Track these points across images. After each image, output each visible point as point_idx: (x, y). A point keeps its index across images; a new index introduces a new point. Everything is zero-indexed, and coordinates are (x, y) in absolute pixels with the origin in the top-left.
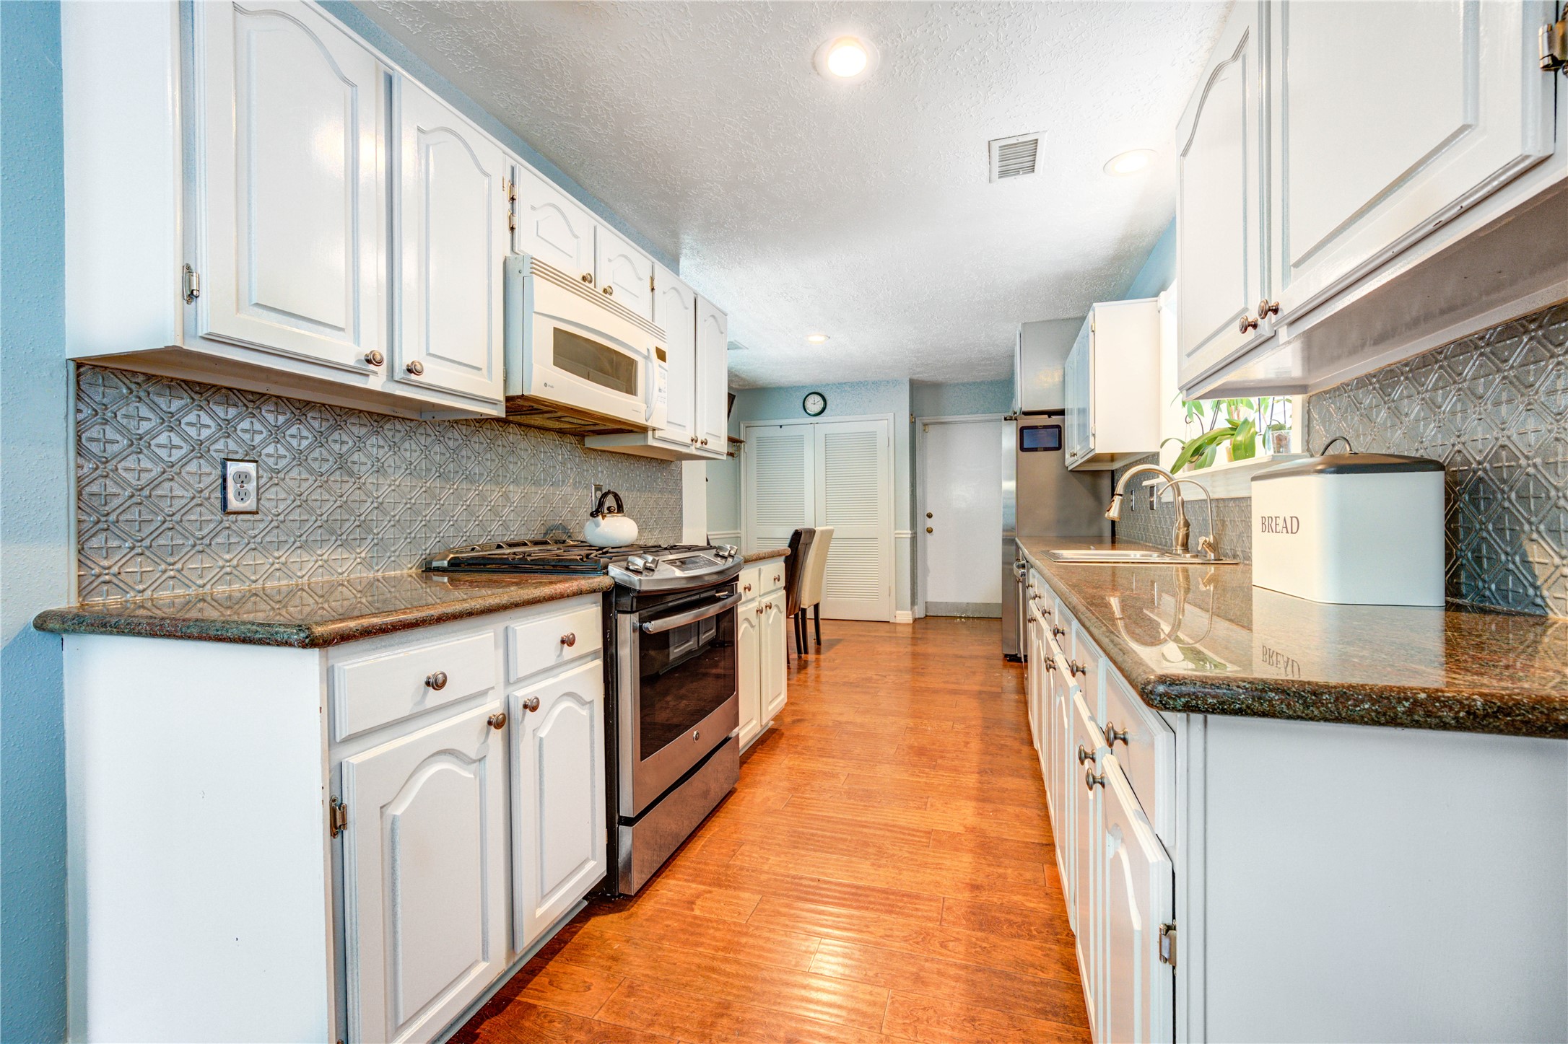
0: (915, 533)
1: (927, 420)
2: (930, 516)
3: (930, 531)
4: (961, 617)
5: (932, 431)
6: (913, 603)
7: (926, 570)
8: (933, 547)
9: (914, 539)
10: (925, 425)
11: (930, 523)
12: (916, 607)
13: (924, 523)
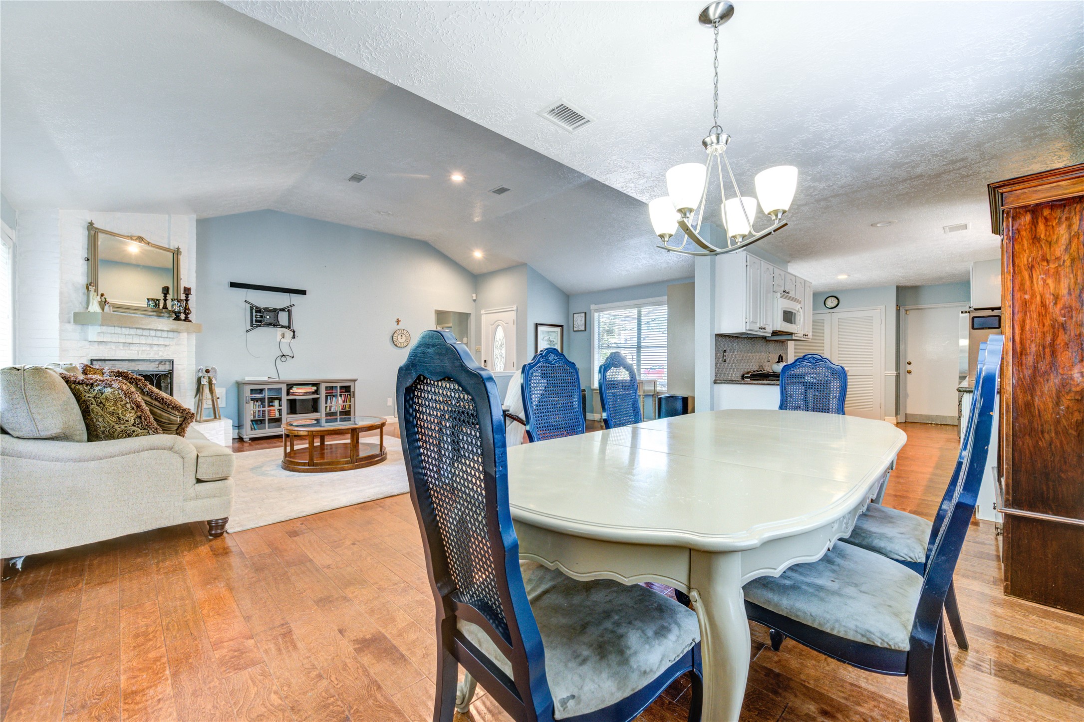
0: (899, 373)
1: (907, 307)
2: (909, 363)
3: (909, 372)
4: (931, 424)
5: (912, 314)
6: (897, 414)
7: (906, 396)
8: (911, 382)
9: (898, 377)
10: (907, 310)
11: (909, 368)
12: (899, 416)
13: (904, 367)
